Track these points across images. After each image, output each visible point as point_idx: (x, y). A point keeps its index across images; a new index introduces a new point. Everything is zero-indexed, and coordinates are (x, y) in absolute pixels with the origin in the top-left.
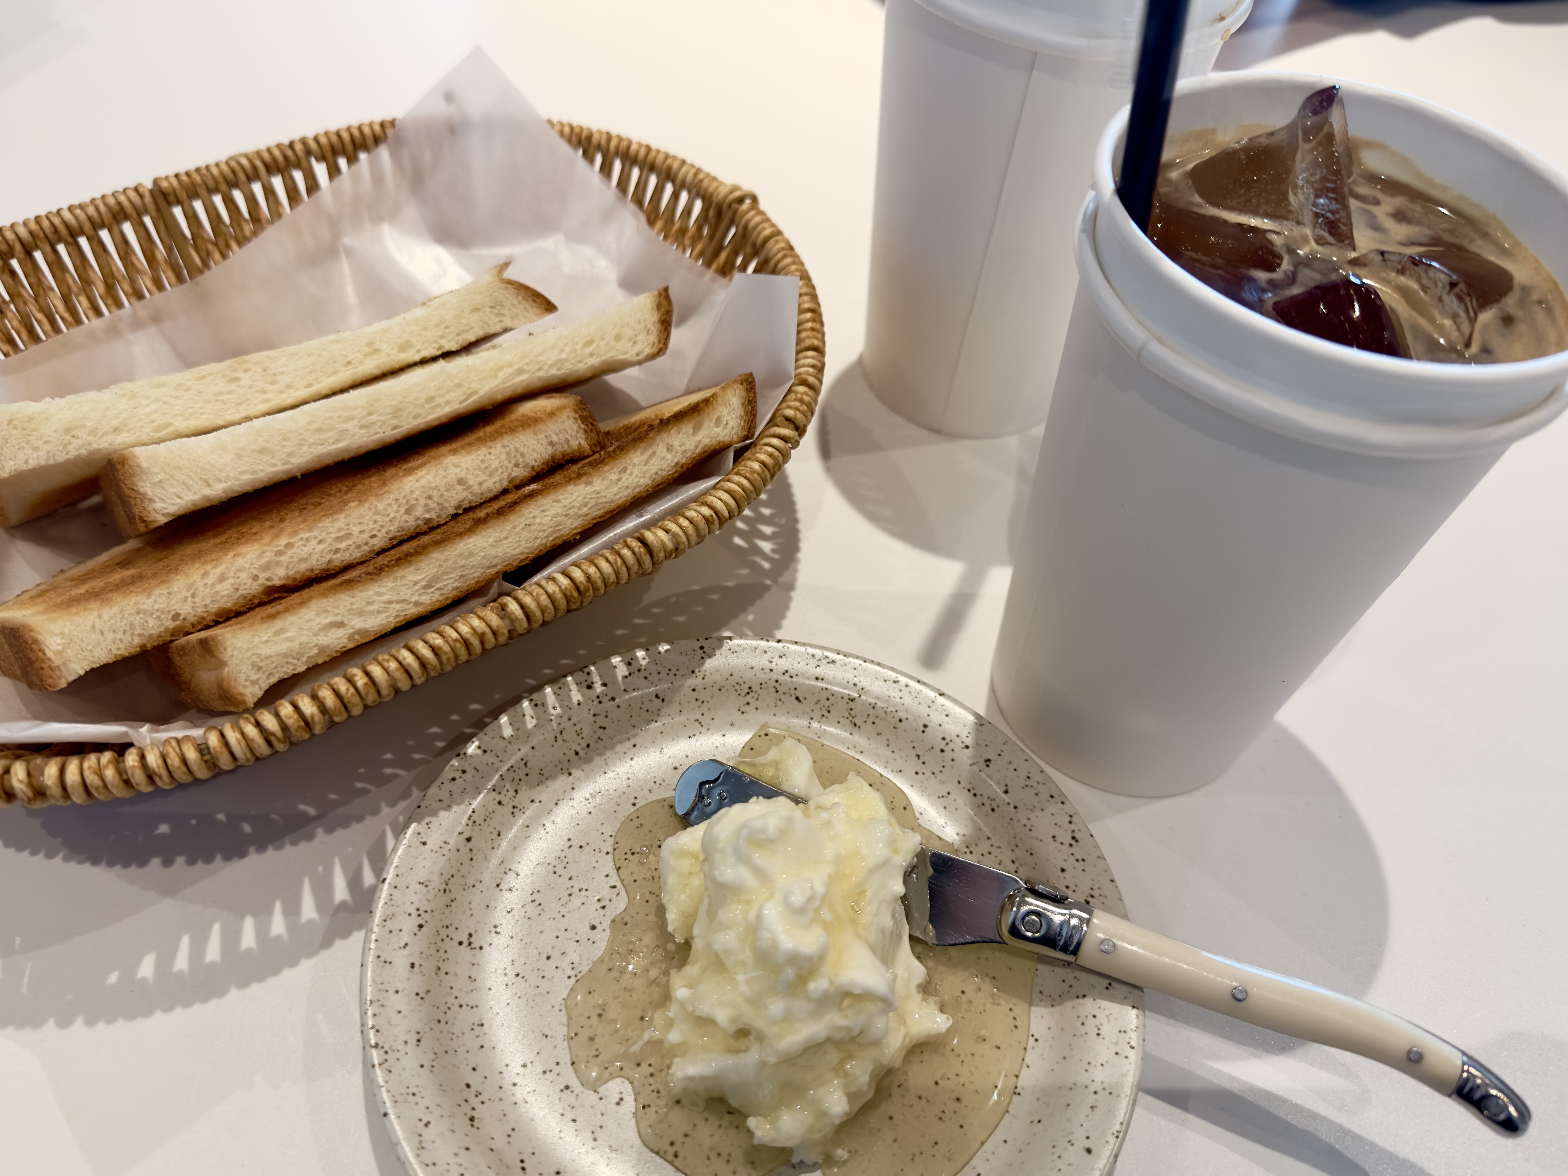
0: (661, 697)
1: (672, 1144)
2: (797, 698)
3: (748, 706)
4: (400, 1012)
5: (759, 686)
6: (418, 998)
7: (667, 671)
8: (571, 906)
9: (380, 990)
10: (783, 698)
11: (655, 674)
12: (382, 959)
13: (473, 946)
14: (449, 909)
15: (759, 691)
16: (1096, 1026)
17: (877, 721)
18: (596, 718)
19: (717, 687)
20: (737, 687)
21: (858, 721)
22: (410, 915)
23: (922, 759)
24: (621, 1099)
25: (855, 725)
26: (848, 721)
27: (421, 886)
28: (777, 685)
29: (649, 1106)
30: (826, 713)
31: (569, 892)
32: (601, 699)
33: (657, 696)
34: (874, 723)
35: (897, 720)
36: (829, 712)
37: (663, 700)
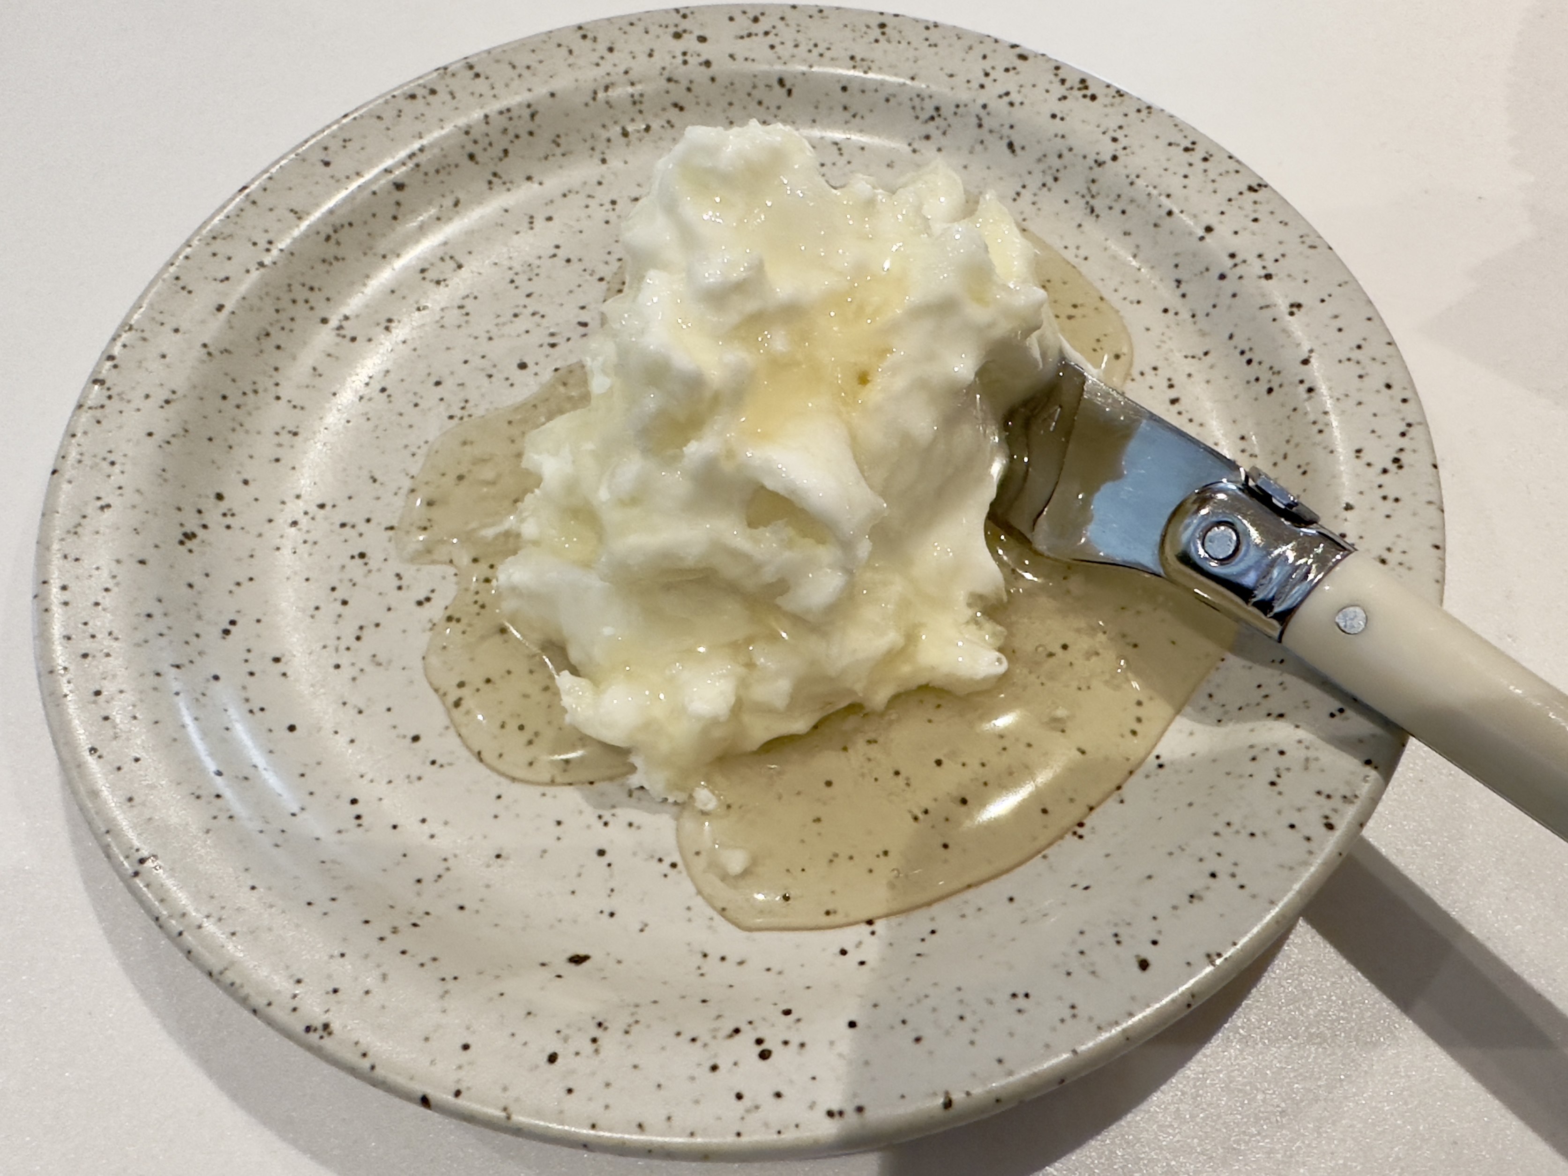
0: (788, 85)
1: (461, 685)
2: (1011, 145)
3: (925, 142)
4: (164, 356)
5: (953, 109)
6: (205, 351)
7: (811, 47)
8: (506, 330)
9: (153, 319)
10: (988, 138)
11: (790, 44)
12: (181, 283)
13: (342, 332)
14: (325, 267)
15: (952, 120)
16: (1277, 769)
17: (1129, 209)
18: (671, 86)
19: (882, 95)
20: (917, 102)
21: (1099, 204)
22: (255, 244)
23: (1184, 288)
24: (428, 599)
25: (1092, 211)
26: (1084, 201)
27: (292, 215)
28: (983, 113)
29: (458, 620)
30: (1050, 181)
31: (517, 311)
32: (687, 58)
33: (781, 82)
34: (1123, 212)
35: (1163, 212)
36: (1056, 179)
37: (789, 92)
